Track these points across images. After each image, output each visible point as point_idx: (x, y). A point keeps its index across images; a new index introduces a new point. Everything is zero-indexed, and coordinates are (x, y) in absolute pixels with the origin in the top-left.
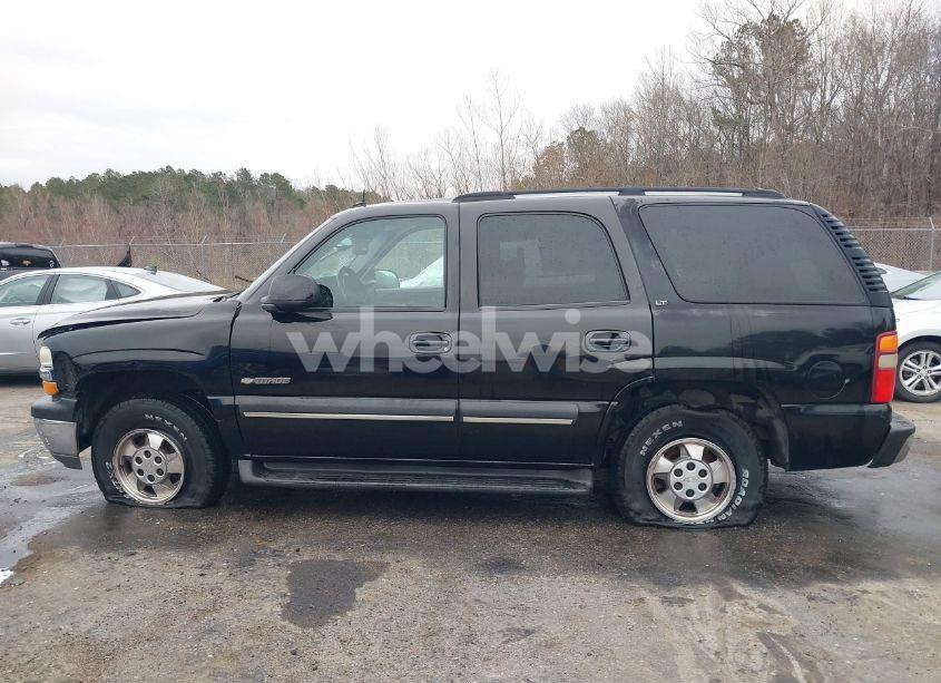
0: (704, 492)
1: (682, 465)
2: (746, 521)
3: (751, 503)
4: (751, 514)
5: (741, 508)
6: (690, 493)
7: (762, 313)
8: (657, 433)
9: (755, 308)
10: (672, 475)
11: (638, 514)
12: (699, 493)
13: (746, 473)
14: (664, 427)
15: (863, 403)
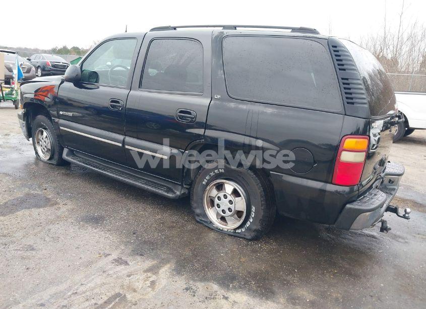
0: (231, 213)
1: (221, 195)
2: (249, 237)
3: (254, 227)
4: (253, 234)
5: (249, 229)
6: (223, 211)
7: (269, 110)
8: (212, 174)
9: (266, 107)
10: (216, 199)
11: (198, 215)
12: (228, 213)
13: (253, 209)
14: (216, 171)
15: (326, 182)
